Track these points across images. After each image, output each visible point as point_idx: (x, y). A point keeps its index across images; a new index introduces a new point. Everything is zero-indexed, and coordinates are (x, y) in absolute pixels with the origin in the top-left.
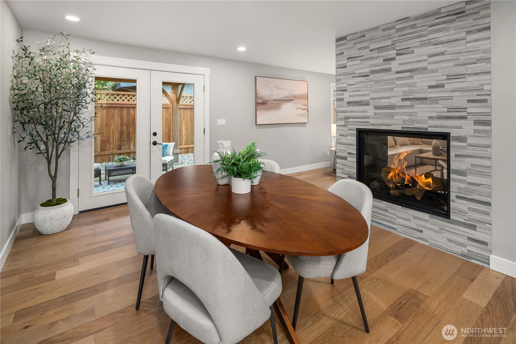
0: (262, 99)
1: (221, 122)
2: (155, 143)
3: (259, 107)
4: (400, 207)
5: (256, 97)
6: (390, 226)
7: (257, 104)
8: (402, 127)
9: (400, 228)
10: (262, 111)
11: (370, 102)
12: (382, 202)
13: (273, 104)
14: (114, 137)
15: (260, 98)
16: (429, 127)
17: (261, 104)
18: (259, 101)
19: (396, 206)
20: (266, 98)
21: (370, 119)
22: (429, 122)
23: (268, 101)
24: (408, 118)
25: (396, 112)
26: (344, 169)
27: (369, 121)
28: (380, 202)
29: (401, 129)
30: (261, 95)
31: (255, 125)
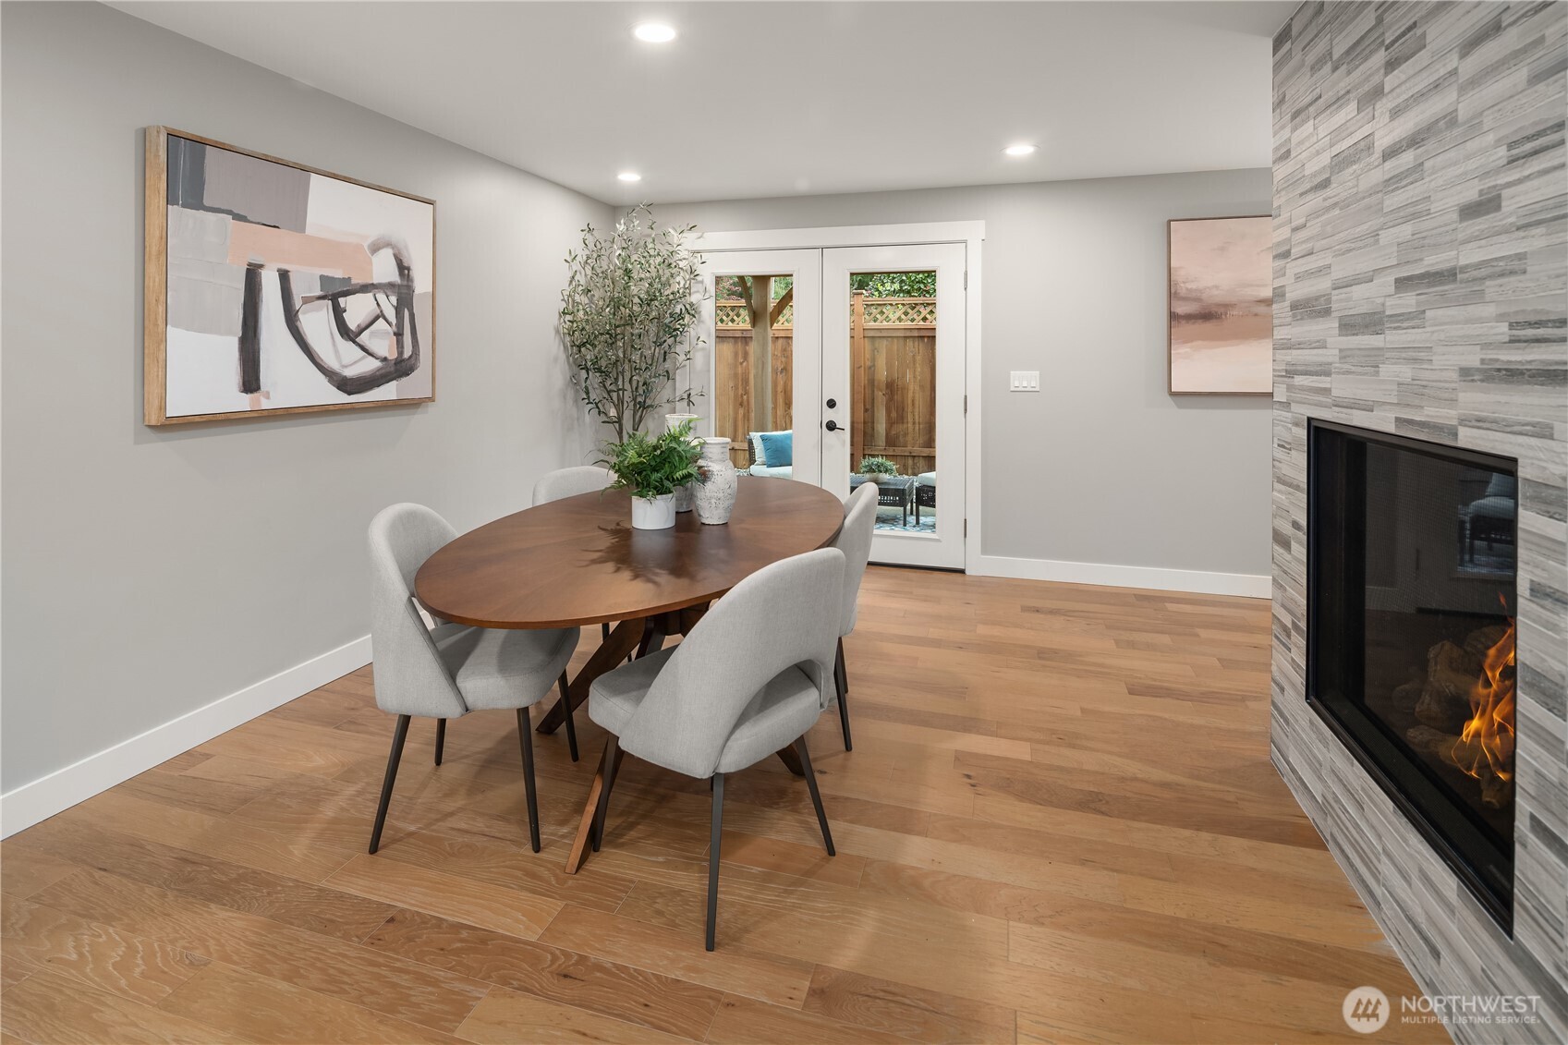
0: (1198, 300)
1: (1024, 379)
2: (831, 426)
3: (1184, 329)
4: (1390, 804)
5: (1172, 295)
6: (1368, 882)
7: (1173, 317)
8: (1397, 419)
9: (1389, 909)
10: (1200, 343)
11: (1334, 298)
12: (1352, 765)
13: (1256, 315)
14: (916, 414)
15: (1185, 299)
16: (1464, 421)
17: (1190, 317)
18: (1181, 309)
19: (1381, 797)
20: (1216, 296)
21: (1333, 376)
22: (1462, 396)
23: (1227, 306)
24: (1410, 375)
25: (1381, 345)
26: (1285, 590)
27: (1328, 386)
28: (1348, 759)
29: (1391, 428)
30: (1189, 286)
31: (1167, 394)
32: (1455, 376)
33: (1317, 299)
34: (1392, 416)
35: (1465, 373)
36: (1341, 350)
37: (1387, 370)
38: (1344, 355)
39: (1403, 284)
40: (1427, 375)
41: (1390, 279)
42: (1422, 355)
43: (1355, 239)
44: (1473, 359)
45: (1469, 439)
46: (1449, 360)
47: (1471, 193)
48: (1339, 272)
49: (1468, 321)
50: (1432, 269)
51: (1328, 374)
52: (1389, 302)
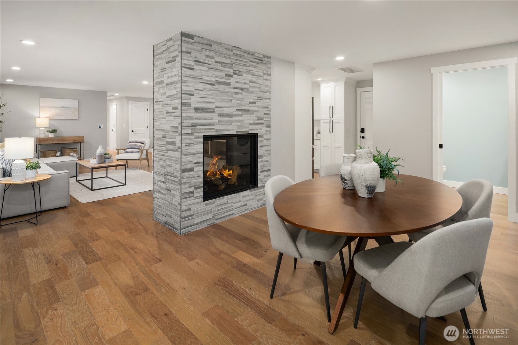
22: (250, 127)
32: (249, 124)
33: (208, 108)
34: (236, 131)
35: (250, 124)
36: (219, 120)
37: (233, 124)
38: (219, 121)
39: (238, 110)
40: (243, 124)
41: (236, 109)
42: (243, 121)
43: (225, 100)
44: (252, 122)
45: (251, 132)
46: (247, 122)
47: (252, 101)
48: (218, 104)
49: (251, 117)
50: (244, 109)
51: (214, 125)
52: (234, 112)
